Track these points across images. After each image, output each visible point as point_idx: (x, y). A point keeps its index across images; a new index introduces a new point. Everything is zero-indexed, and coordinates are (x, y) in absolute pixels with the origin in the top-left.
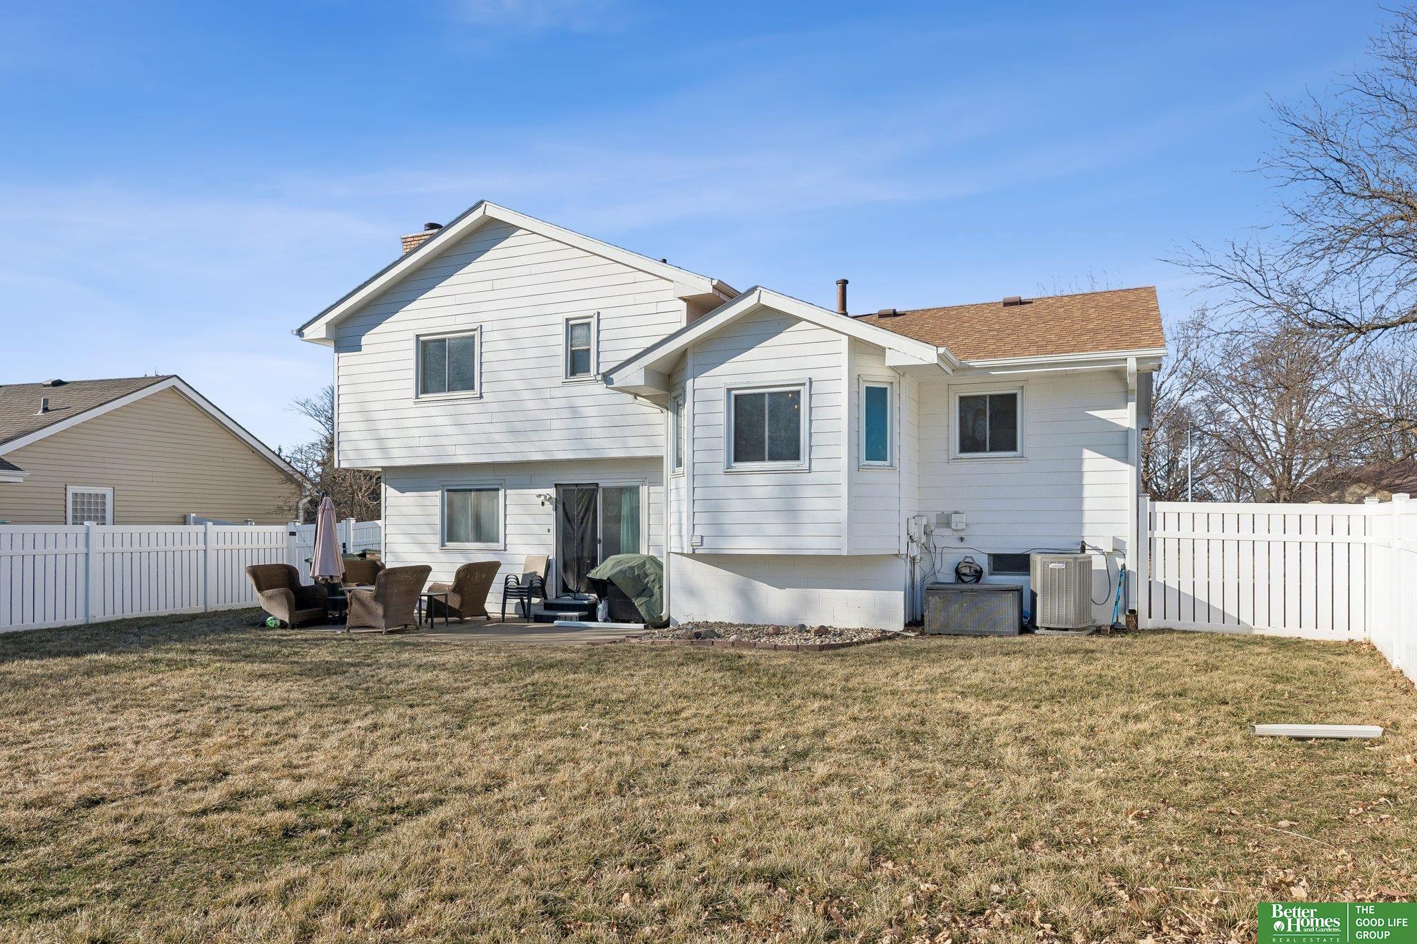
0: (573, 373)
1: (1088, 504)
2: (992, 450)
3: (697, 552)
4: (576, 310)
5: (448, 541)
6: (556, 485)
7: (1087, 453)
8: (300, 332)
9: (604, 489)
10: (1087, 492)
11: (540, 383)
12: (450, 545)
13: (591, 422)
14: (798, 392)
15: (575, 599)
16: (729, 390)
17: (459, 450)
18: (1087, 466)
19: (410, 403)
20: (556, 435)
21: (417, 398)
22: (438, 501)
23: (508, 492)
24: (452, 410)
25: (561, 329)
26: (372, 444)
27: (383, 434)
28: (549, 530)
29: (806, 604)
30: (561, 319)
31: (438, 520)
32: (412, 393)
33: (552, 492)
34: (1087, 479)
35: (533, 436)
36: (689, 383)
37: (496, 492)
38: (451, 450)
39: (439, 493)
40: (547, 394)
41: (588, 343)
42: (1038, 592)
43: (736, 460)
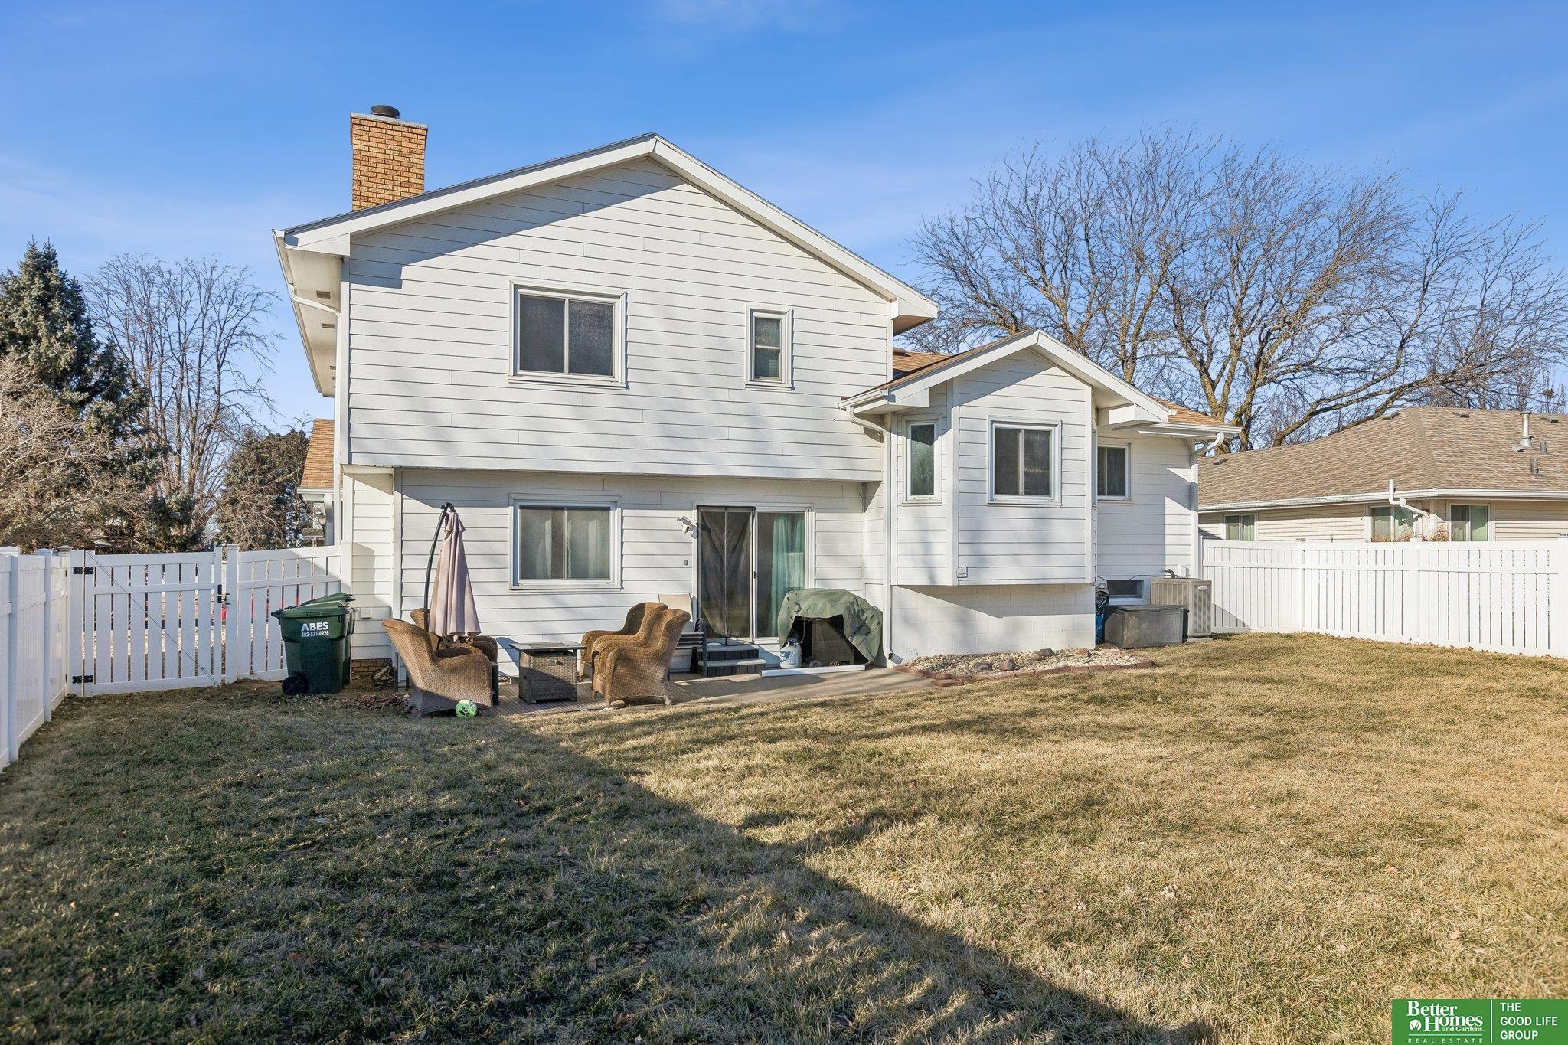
0: (757, 376)
1: (1168, 540)
2: (1109, 494)
3: (961, 583)
4: (769, 302)
5: (522, 577)
6: (698, 507)
7: (1168, 500)
8: (290, 236)
9: (761, 515)
10: (1168, 530)
11: (712, 381)
12: (525, 583)
13: (780, 436)
14: (1049, 432)
15: (726, 645)
16: (992, 422)
17: (585, 454)
18: (1168, 510)
19: (503, 381)
20: (731, 446)
21: (515, 374)
22: (508, 521)
23: (626, 512)
24: (574, 398)
25: (745, 320)
26: (418, 433)
27: (445, 420)
28: (687, 563)
29: (1014, 630)
30: (745, 308)
31: (507, 549)
32: (508, 366)
33: (693, 516)
34: (1168, 520)
35: (700, 445)
36: (954, 411)
37: (605, 512)
38: (578, 453)
39: (509, 510)
40: (721, 395)
41: (778, 343)
42: (1191, 608)
43: (997, 492)
